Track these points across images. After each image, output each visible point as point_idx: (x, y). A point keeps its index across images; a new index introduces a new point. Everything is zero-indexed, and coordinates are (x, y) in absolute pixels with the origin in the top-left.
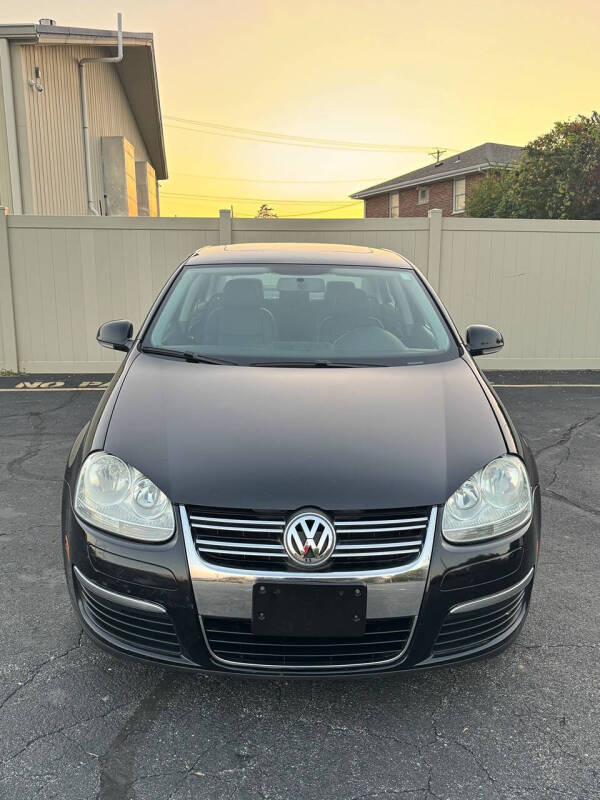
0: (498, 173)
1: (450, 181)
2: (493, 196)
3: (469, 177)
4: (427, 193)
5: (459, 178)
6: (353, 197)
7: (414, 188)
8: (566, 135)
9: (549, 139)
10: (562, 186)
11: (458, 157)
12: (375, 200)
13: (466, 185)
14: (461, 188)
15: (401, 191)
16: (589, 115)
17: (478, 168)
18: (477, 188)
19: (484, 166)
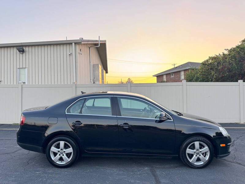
0: (193, 69)
1: (180, 72)
2: (192, 75)
3: (185, 70)
4: (173, 74)
5: (182, 71)
6: (153, 76)
7: (170, 73)
8: (212, 60)
9: (207, 61)
10: (213, 73)
11: (181, 65)
12: (159, 77)
13: (184, 73)
14: (182, 73)
15: (166, 74)
16: (218, 55)
17: (187, 68)
18: (188, 73)
19: (189, 67)
